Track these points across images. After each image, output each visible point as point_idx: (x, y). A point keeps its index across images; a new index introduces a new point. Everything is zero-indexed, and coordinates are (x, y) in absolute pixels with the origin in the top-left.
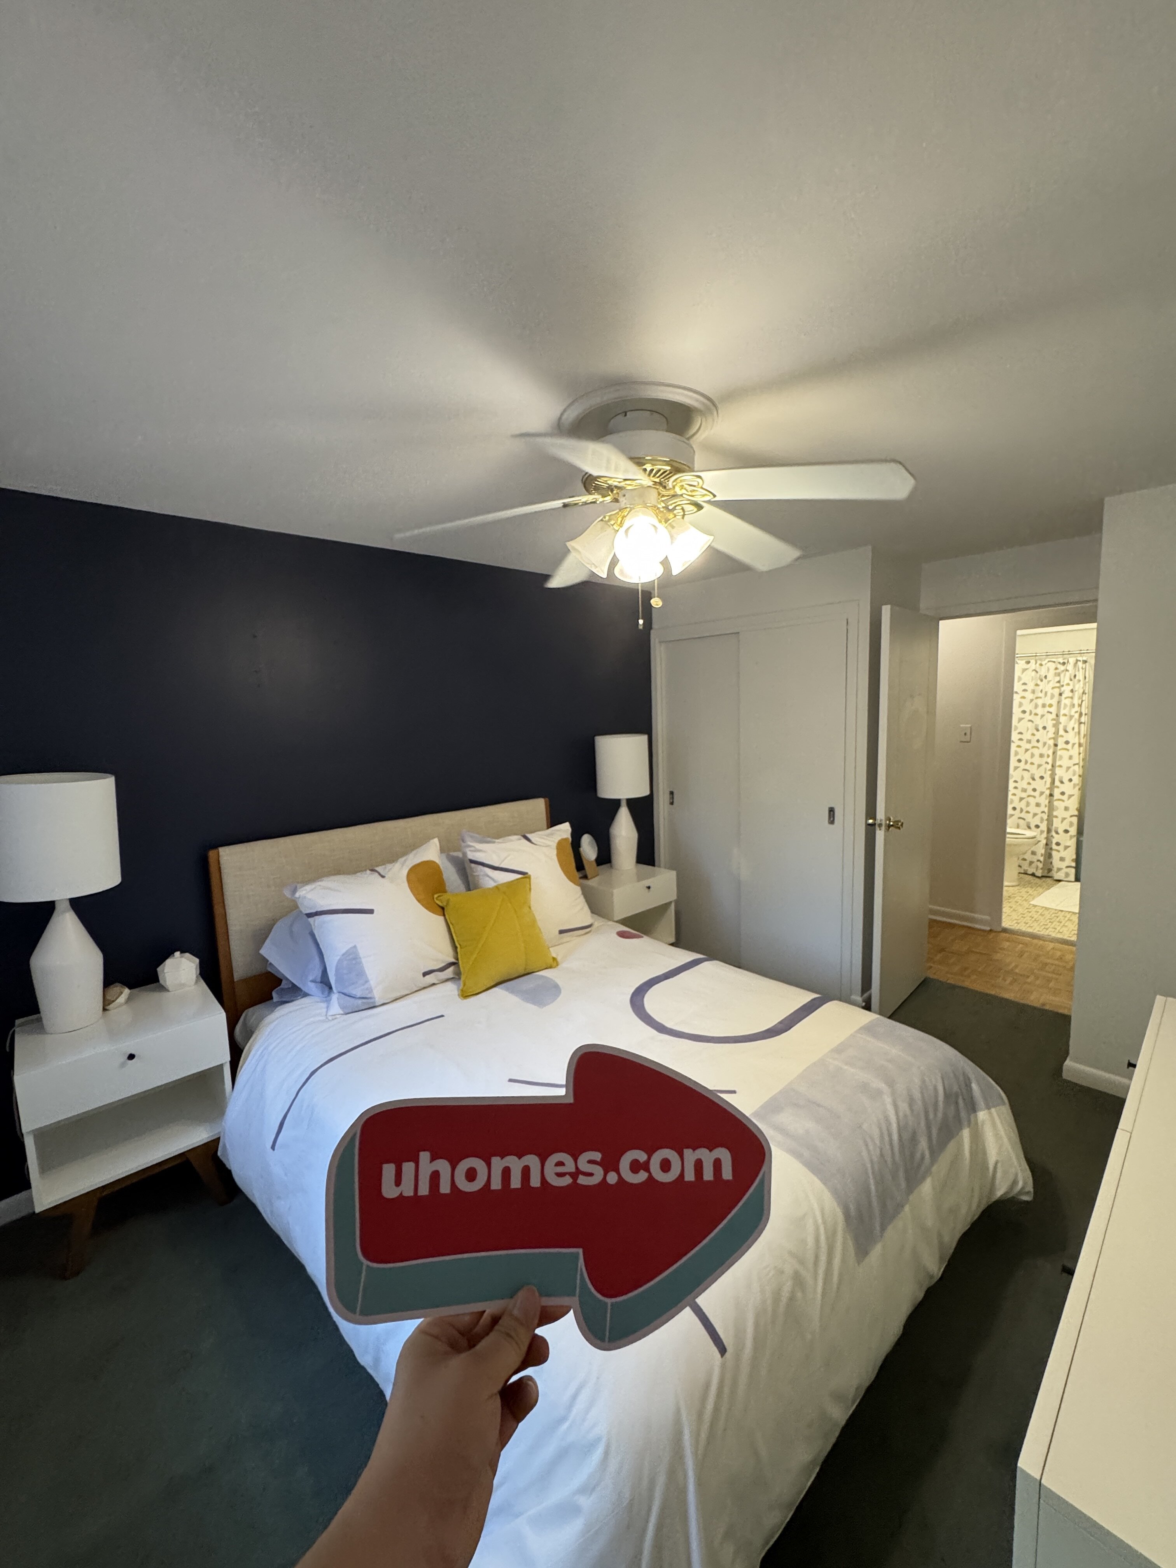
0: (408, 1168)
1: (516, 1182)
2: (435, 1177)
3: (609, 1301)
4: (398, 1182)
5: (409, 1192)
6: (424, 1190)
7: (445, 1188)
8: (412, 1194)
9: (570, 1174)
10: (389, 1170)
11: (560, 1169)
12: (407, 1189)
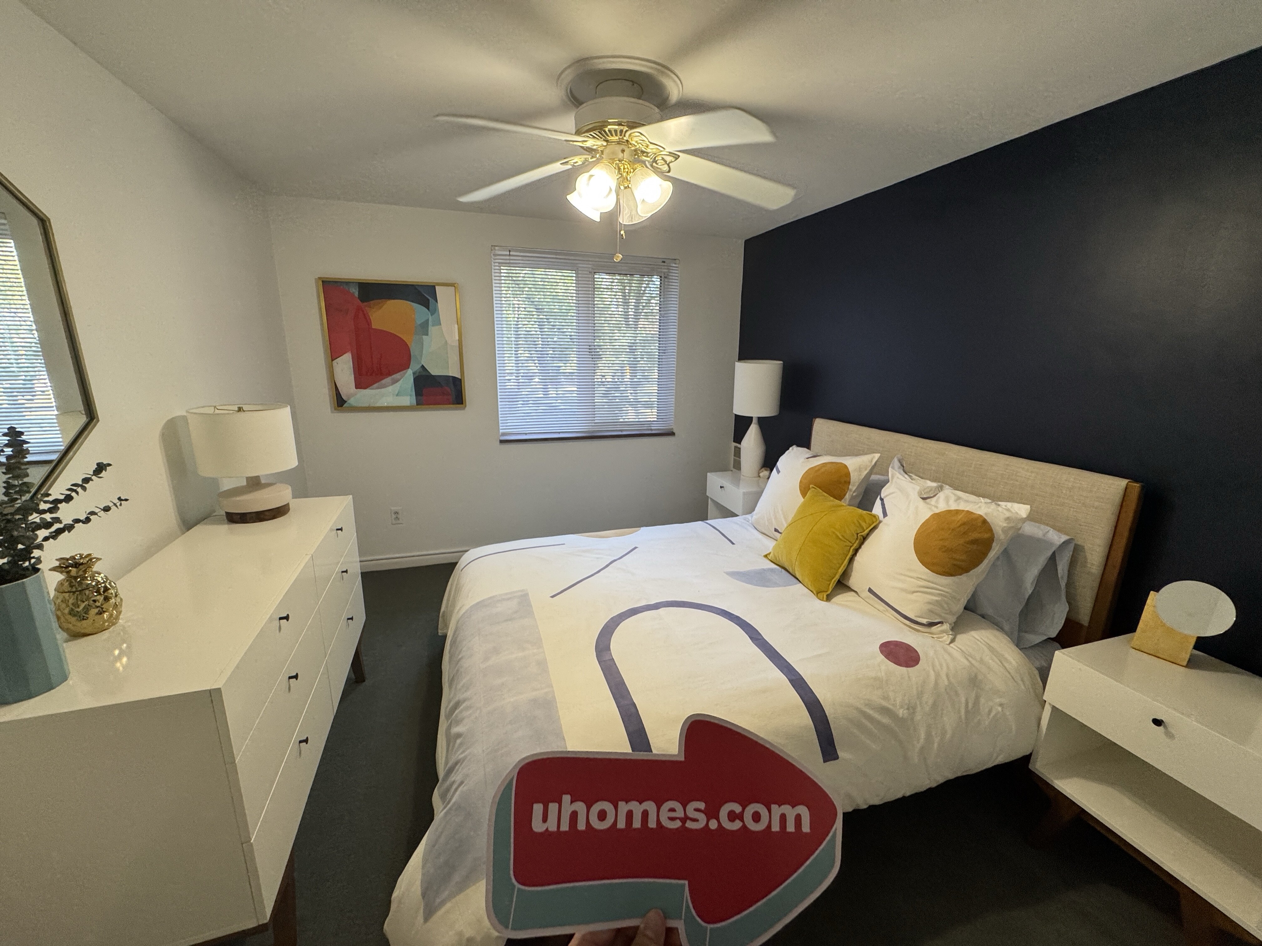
0: (553, 807)
1: (637, 824)
2: (574, 816)
3: (710, 926)
4: (545, 820)
5: (553, 828)
6: (565, 827)
7: (581, 826)
8: (556, 830)
9: (680, 819)
10: (538, 808)
11: (673, 814)
12: (552, 825)
